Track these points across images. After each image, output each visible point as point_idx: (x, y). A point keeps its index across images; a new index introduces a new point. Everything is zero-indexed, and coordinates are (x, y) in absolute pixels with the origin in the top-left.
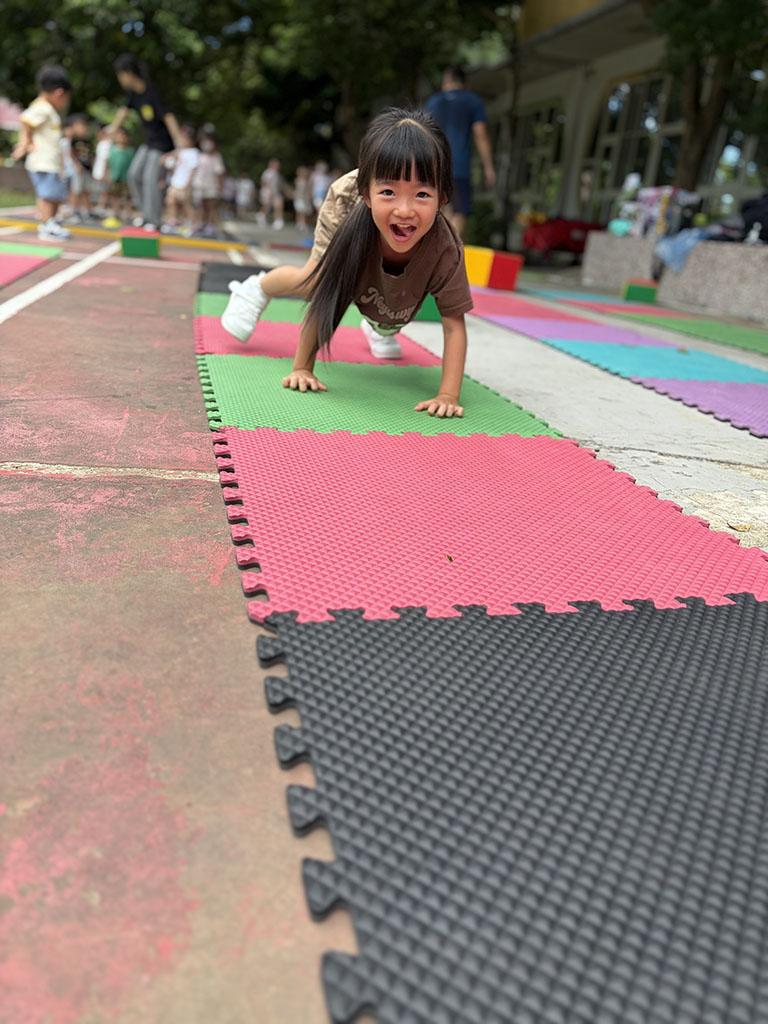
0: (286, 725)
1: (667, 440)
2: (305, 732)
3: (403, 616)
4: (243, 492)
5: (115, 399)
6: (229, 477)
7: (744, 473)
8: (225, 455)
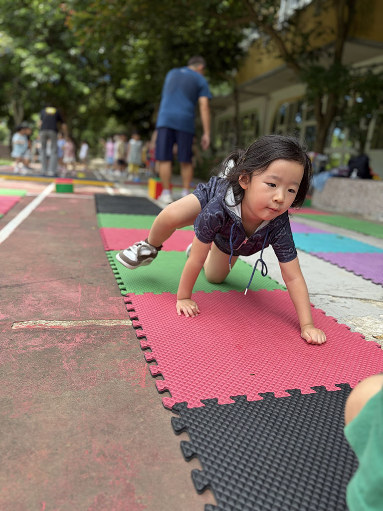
0: (196, 469)
1: (334, 288)
2: (206, 473)
3: (237, 401)
4: (146, 332)
5: (72, 280)
6: (136, 323)
7: (373, 305)
8: (132, 310)
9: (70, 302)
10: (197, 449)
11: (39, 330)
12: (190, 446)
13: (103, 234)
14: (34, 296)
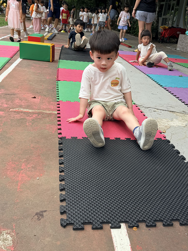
1: (161, 106)
2: (63, 153)
4: (61, 115)
5: (37, 94)
6: (59, 112)
7: (175, 114)
8: (59, 107)
9: (34, 103)
10: (63, 148)
11: (20, 112)
12: (61, 147)
13: (58, 72)
14: (20, 99)
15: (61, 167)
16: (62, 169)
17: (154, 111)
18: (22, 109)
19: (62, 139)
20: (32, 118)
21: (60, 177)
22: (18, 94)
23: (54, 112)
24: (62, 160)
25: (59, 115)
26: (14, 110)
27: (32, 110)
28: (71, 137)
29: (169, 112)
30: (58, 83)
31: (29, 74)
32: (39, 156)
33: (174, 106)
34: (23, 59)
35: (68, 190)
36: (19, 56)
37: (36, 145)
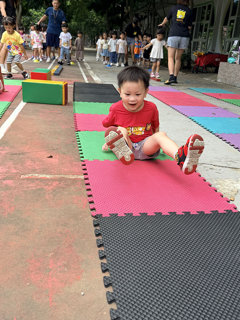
0: (99, 239)
1: (218, 160)
3: (127, 215)
4: (90, 181)
5: (54, 151)
6: (86, 177)
7: (239, 172)
8: (85, 169)
9: (52, 164)
10: (101, 232)
11: (34, 179)
12: (99, 231)
13: (75, 119)
14: (32, 160)
15: (104, 264)
16: (105, 267)
17: (211, 169)
18: (37, 174)
19: (97, 217)
20: (53, 187)
21: (104, 281)
22: (28, 152)
23: (79, 177)
24: (103, 252)
25: (87, 181)
26: (27, 176)
27: (51, 175)
28: (109, 214)
29: (230, 169)
30: (78, 135)
31: (38, 123)
32: (70, 246)
33: (234, 160)
34: (27, 102)
35: (120, 301)
36: (22, 99)
37: (64, 229)
